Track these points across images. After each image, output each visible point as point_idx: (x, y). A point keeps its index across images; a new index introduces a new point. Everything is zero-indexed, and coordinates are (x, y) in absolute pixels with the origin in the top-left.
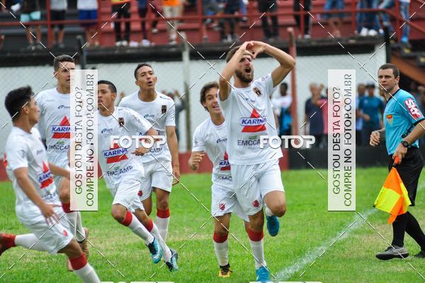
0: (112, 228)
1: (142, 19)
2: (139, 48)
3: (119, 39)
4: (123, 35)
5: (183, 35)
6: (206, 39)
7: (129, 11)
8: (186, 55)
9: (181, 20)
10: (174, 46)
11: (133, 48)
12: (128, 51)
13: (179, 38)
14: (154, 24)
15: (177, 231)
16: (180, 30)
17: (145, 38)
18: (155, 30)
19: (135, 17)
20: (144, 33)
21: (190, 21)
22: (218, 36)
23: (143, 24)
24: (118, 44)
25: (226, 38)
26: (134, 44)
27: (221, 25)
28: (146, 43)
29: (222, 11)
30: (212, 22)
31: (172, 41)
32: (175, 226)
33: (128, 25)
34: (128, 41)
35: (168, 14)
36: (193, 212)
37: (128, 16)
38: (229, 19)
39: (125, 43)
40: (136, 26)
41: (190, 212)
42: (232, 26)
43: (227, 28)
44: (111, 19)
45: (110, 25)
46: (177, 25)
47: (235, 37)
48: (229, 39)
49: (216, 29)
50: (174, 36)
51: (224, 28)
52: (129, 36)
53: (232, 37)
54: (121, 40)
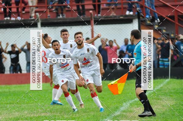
0: (3, 110)
1: (17, 6)
2: (16, 21)
3: (6, 16)
4: (8, 14)
5: (38, 14)
6: (49, 16)
7: (11, 3)
8: (39, 24)
9: (37, 7)
10: (33, 20)
11: (13, 21)
12: (10, 22)
14: (23, 9)
15: (35, 112)
16: (36, 12)
17: (19, 16)
18: (24, 12)
19: (14, 5)
20: (18, 14)
21: (41, 7)
22: (55, 15)
23: (18, 9)
24: (6, 19)
25: (59, 16)
26: (13, 19)
27: (56, 9)
28: (19, 18)
29: (57, 3)
30: (52, 8)
31: (32, 17)
32: (35, 109)
33: (10, 9)
34: (10, 17)
35: (30, 4)
36: (43, 102)
37: (10, 5)
38: (60, 6)
39: (9, 18)
40: (14, 10)
41: (42, 102)
42: (62, 10)
43: (60, 11)
44: (2, 7)
45: (1, 10)
46: (35, 9)
47: (64, 16)
48: (61, 17)
49: (54, 11)
50: (33, 15)
51: (58, 11)
52: (11, 15)
53: (62, 16)
54: (7, 17)
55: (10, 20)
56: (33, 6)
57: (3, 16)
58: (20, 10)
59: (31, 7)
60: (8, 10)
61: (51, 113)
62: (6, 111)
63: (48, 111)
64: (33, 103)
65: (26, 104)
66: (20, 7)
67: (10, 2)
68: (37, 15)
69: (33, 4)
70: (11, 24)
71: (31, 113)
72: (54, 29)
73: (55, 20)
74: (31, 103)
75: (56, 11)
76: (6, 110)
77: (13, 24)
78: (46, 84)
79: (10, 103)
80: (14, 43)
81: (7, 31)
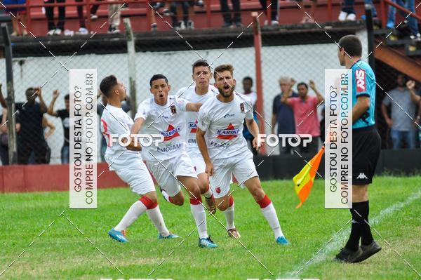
0: (45, 251)
1: (79, 3)
2: (75, 37)
3: (51, 27)
4: (56, 22)
5: (127, 21)
6: (154, 26)
8: (131, 46)
9: (126, 4)
11: (69, 38)
12: (63, 42)
13: (122, 25)
14: (94, 11)
15: (122, 255)
16: (123, 16)
17: (83, 26)
18: (94, 17)
20: (81, 20)
21: (136, 5)
23: (80, 9)
24: (51, 33)
25: (179, 25)
26: (69, 33)
27: (172, 10)
28: (83, 31)
30: (163, 6)
31: (115, 29)
33: (62, 10)
34: (63, 30)
36: (141, 232)
39: (58, 32)
40: (71, 12)
41: (138, 231)
42: (186, 11)
43: (180, 13)
45: (41, 11)
46: (121, 10)
47: (190, 24)
48: (183, 27)
49: (168, 14)
50: (117, 23)
51: (175, 13)
52: (63, 24)
53: (185, 25)
54: (55, 28)
55: (62, 37)
57: (46, 26)
58: (85, 11)
60: (56, 12)
61: (161, 257)
62: (54, 253)
63: (153, 253)
65: (100, 236)
66: (85, 5)
68: (126, 24)
70: (63, 45)
71: (113, 257)
72: (168, 57)
73: (168, 35)
75: (172, 14)
76: (54, 250)
77: (70, 45)
79: (63, 235)
81: (54, 62)
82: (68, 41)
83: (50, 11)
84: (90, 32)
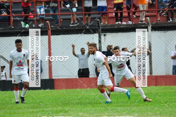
0: (114, 112)
1: (129, 11)
2: (127, 25)
3: (117, 21)
5: (148, 18)
6: (159, 20)
8: (150, 28)
9: (148, 12)
11: (124, 25)
12: (122, 27)
13: (146, 20)
15: (145, 114)
16: (146, 16)
17: (130, 20)
18: (135, 16)
19: (125, 10)
20: (129, 18)
21: (152, 12)
22: (165, 19)
23: (129, 13)
24: (117, 23)
25: (169, 20)
26: (124, 23)
27: (167, 13)
28: (130, 23)
29: (168, 7)
30: (163, 12)
31: (143, 21)
32: (145, 112)
33: (121, 14)
34: (122, 22)
36: (153, 105)
37: (122, 9)
38: (171, 11)
39: (120, 23)
40: (125, 14)
41: (152, 105)
42: (172, 14)
43: (170, 14)
44: (114, 11)
45: (113, 14)
46: (145, 14)
47: (174, 19)
49: (165, 16)
50: (144, 19)
51: (168, 15)
52: (122, 19)
54: (119, 21)
55: (121, 25)
56: (144, 11)
57: (115, 20)
58: (131, 14)
59: (142, 11)
60: (119, 15)
61: (161, 116)
62: (117, 113)
63: (158, 114)
64: (143, 106)
65: (136, 106)
66: (131, 12)
67: (121, 7)
69: (143, 9)
70: (122, 28)
71: (141, 115)
72: (165, 33)
73: (165, 24)
74: (141, 106)
75: (167, 15)
76: (117, 112)
77: (124, 28)
78: (156, 87)
79: (121, 106)
80: (125, 47)
81: (118, 35)
82: (124, 26)
83: (116, 14)
84: (132, 23)
